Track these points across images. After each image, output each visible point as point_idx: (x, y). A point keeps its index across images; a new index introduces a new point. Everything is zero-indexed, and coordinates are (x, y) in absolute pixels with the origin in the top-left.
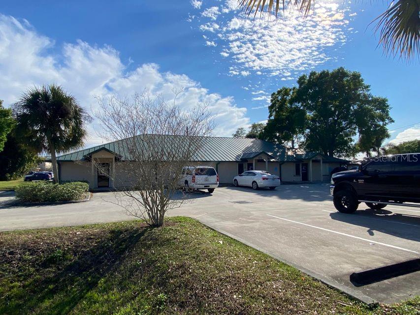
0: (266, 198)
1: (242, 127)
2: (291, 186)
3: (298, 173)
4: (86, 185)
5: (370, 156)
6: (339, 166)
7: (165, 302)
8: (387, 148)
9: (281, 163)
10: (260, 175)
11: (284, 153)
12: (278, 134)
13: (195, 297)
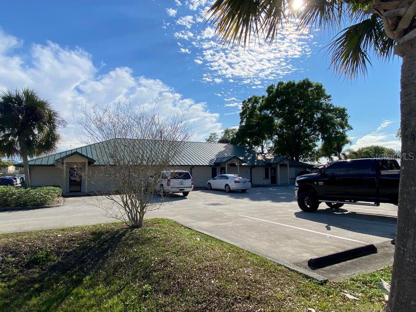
0: (238, 200)
1: (215, 132)
2: (261, 188)
3: (267, 177)
4: (58, 190)
5: (332, 160)
6: (303, 170)
7: (150, 291)
8: (347, 153)
9: (252, 167)
10: (233, 179)
11: (254, 158)
12: (248, 140)
13: (178, 285)
